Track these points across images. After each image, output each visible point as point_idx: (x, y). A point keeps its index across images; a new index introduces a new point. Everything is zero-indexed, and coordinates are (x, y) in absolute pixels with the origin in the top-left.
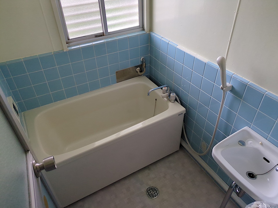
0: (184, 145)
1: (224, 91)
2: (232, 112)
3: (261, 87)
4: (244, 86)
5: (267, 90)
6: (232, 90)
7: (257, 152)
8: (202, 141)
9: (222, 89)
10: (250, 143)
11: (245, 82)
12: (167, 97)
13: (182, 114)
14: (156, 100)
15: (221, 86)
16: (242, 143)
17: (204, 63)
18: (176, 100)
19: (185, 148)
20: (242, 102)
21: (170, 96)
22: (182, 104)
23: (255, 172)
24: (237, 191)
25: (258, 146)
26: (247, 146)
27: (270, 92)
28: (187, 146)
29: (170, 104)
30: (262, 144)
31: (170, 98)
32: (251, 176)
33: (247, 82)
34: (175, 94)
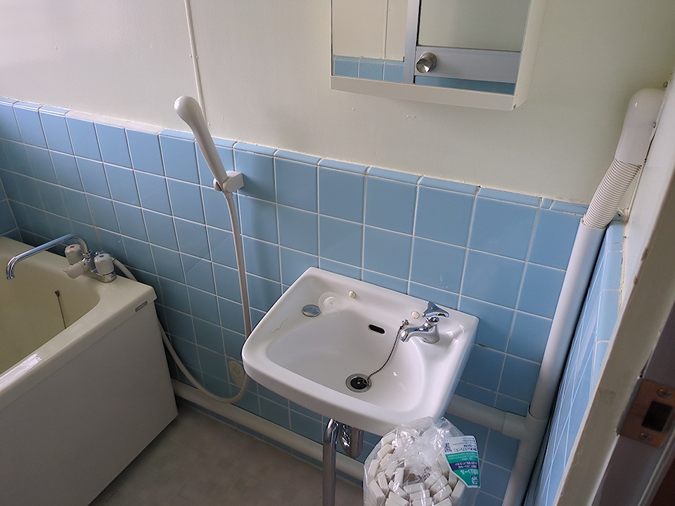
0: (187, 394)
1: (226, 192)
2: (266, 244)
3: (305, 154)
4: (268, 163)
5: (320, 157)
6: (247, 185)
7: (351, 318)
8: (229, 360)
9: (219, 188)
10: (329, 304)
11: (267, 153)
12: (86, 273)
13: (146, 303)
14: (58, 293)
15: (215, 181)
16: (312, 311)
17: (154, 136)
18: (117, 272)
19: (194, 405)
20: (279, 207)
21: (93, 265)
22: (140, 278)
23: (364, 371)
24: (346, 444)
25: (349, 304)
26: (324, 312)
27: (327, 158)
28: (196, 395)
29: (104, 289)
30: (355, 296)
31: (96, 272)
32: (359, 384)
33: (271, 153)
34: (106, 256)
